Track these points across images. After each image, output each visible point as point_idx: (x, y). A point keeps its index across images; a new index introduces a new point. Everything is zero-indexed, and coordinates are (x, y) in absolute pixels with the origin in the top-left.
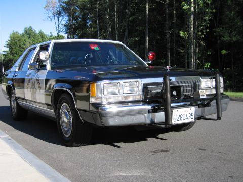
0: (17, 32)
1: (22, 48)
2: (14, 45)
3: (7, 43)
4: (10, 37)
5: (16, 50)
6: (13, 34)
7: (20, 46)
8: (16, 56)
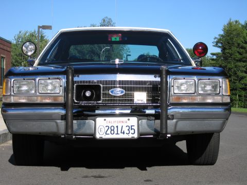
0: (236, 22)
1: (242, 48)
2: (229, 43)
3: (216, 40)
4: (224, 30)
5: (230, 51)
6: (230, 24)
7: (239, 44)
8: (229, 62)
